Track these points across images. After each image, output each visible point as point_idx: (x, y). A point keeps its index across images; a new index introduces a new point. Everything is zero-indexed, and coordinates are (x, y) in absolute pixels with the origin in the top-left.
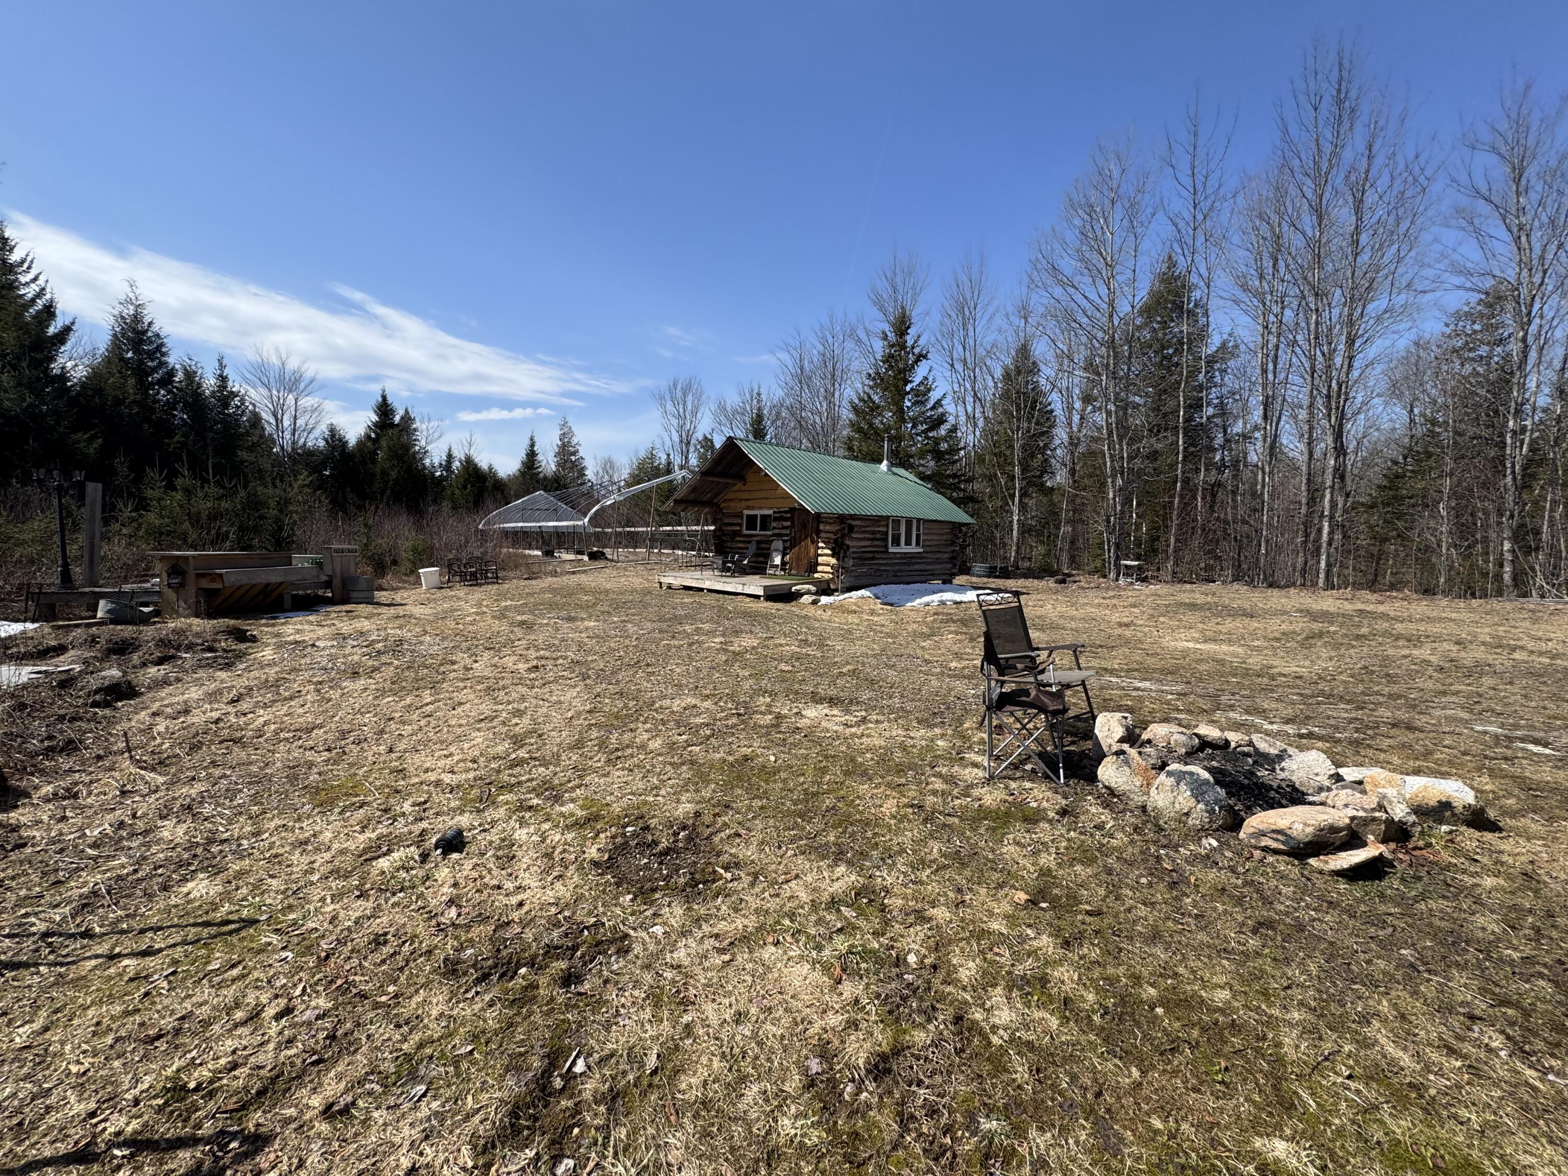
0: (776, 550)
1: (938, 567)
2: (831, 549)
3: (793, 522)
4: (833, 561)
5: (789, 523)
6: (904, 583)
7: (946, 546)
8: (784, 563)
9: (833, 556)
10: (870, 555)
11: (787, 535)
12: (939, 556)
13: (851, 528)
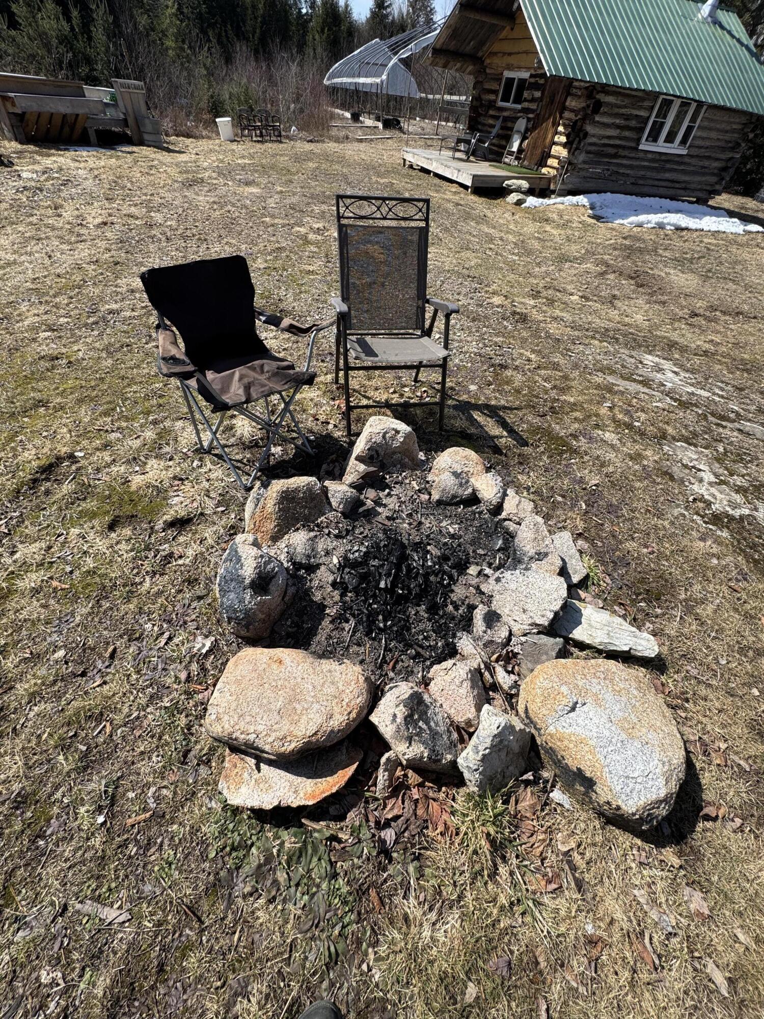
0: (518, 132)
1: (698, 178)
2: (568, 136)
3: (543, 94)
4: (564, 153)
5: (538, 94)
6: (637, 195)
7: (723, 149)
8: (520, 150)
9: (564, 145)
10: (612, 151)
11: (532, 111)
12: (706, 163)
13: (597, 107)
